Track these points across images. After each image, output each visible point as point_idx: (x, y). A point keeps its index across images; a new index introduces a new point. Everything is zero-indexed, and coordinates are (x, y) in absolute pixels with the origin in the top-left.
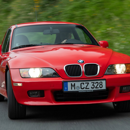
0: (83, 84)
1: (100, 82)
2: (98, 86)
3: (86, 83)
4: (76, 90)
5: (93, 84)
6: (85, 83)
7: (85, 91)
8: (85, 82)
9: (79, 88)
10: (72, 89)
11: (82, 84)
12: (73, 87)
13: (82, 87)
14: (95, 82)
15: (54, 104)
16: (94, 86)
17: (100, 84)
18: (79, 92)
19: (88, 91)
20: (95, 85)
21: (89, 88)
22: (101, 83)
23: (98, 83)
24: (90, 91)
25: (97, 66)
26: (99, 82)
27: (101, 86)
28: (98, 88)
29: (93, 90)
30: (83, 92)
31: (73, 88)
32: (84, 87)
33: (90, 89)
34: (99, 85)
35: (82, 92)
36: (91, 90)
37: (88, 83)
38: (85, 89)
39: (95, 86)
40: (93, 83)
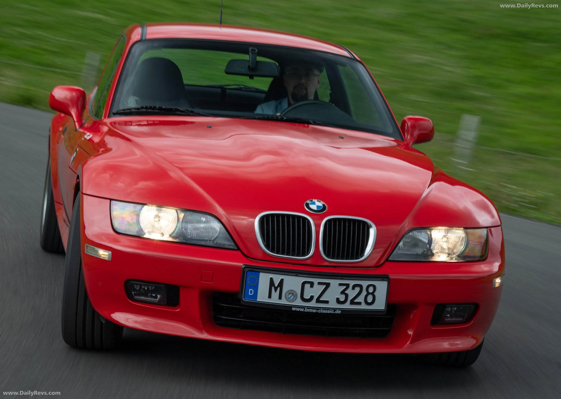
0: (309, 285)
1: (368, 286)
2: (361, 299)
3: (319, 283)
4: (284, 302)
5: (345, 290)
6: (316, 285)
7: (314, 311)
8: (316, 281)
9: (295, 296)
10: (270, 296)
11: (307, 286)
12: (276, 291)
13: (307, 296)
14: (352, 283)
15: (205, 336)
16: (347, 296)
17: (368, 293)
18: (294, 309)
19: (324, 311)
20: (352, 293)
21: (327, 302)
22: (371, 290)
23: (361, 286)
24: (329, 312)
25: (369, 227)
26: (365, 283)
27: (370, 299)
28: (359, 303)
29: (343, 310)
30: (306, 310)
31: (275, 295)
32: (312, 297)
33: (333, 304)
34: (364, 293)
35: (302, 310)
36: (335, 309)
37: (328, 285)
38: (313, 304)
39: (350, 298)
40: (345, 287)
